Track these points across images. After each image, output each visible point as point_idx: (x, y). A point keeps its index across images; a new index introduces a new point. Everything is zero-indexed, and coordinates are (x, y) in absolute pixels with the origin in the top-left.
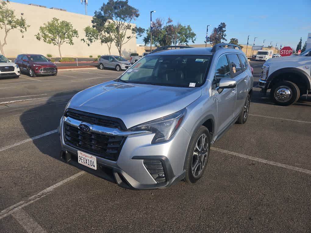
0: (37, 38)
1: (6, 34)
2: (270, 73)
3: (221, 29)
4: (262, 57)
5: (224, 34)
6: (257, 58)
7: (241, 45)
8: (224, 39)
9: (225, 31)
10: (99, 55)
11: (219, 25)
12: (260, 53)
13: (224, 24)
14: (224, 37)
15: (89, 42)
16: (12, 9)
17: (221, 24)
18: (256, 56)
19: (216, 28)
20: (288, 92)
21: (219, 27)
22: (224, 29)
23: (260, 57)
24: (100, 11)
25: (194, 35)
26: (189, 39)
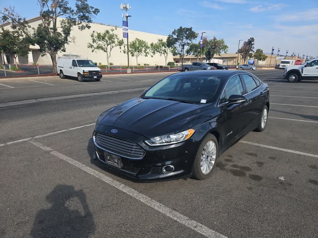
0: (124, 52)
1: (111, 50)
2: (287, 71)
3: (250, 43)
4: (285, 66)
5: (252, 46)
6: (281, 67)
7: (266, 55)
8: (252, 50)
9: (254, 44)
10: (145, 63)
11: (249, 40)
12: (283, 62)
13: (253, 38)
14: (252, 49)
15: (153, 54)
16: (117, 34)
17: (251, 38)
18: (279, 65)
19: (246, 42)
20: (294, 78)
22: (253, 43)
23: (283, 66)
24: (172, 34)
25: (226, 47)
26: (223, 51)
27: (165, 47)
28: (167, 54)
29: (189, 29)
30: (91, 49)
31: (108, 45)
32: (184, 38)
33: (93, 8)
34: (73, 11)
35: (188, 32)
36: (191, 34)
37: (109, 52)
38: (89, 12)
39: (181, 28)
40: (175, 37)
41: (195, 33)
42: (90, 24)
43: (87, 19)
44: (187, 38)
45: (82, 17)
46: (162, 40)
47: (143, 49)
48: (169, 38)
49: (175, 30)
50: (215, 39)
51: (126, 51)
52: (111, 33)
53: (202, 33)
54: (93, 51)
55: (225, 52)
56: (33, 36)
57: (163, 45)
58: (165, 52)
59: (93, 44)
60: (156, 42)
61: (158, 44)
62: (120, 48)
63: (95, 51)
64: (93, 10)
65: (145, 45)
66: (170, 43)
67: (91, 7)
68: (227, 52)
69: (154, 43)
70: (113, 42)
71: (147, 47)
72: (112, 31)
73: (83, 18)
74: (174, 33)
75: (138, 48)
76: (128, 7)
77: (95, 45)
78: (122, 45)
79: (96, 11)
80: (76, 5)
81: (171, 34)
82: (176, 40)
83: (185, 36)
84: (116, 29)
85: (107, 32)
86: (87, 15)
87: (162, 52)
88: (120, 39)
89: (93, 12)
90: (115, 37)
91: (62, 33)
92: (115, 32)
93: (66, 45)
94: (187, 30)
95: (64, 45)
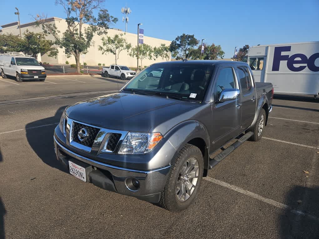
0: (130, 55)
1: (119, 53)
3: (245, 49)
11: (244, 47)
13: (248, 46)
15: (156, 57)
16: (125, 39)
17: (246, 45)
19: (241, 49)
21: (244, 48)
22: (248, 50)
25: (222, 53)
26: (219, 56)
27: (167, 51)
28: (168, 57)
29: (191, 36)
30: (101, 52)
31: (117, 48)
32: (187, 44)
33: (113, 17)
34: (95, 19)
35: (190, 39)
36: (193, 41)
37: (117, 55)
38: (108, 20)
39: (184, 35)
40: (178, 42)
41: (196, 40)
42: (108, 31)
43: (105, 26)
44: (189, 44)
45: (101, 24)
46: (164, 45)
47: (148, 53)
48: (172, 43)
49: (178, 36)
50: (213, 45)
51: (132, 53)
52: (120, 37)
53: (202, 40)
54: (103, 53)
55: (221, 58)
56: (62, 40)
57: (166, 49)
58: (167, 55)
59: (103, 47)
60: (158, 46)
61: (160, 48)
62: (128, 51)
63: (104, 54)
64: (113, 19)
65: (149, 49)
66: (173, 48)
67: (111, 17)
68: (223, 58)
69: (157, 47)
70: (122, 46)
71: (151, 51)
72: (121, 35)
73: (103, 25)
74: (177, 39)
75: (143, 51)
76: (129, 11)
77: (105, 48)
78: (130, 48)
79: (115, 20)
80: (98, 15)
81: (175, 40)
82: (179, 46)
83: (187, 43)
84: (125, 34)
85: (117, 36)
86: (106, 22)
87: (164, 56)
88: (128, 43)
89: (113, 21)
90: (123, 41)
91: (85, 38)
92: (124, 37)
93: (88, 48)
94: (190, 37)
95: (87, 48)
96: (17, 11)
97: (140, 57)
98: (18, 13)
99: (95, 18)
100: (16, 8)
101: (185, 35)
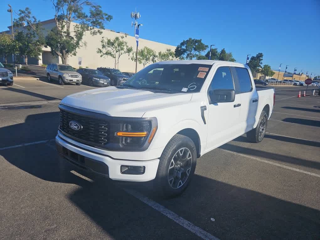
27: (173, 57)
29: (198, 40)
30: (99, 55)
31: (117, 52)
32: (193, 49)
33: (106, 14)
35: (197, 44)
36: (200, 46)
37: (117, 58)
38: (102, 18)
40: (184, 47)
41: (204, 45)
43: (99, 25)
44: (195, 50)
46: (170, 50)
47: (151, 58)
48: (178, 48)
49: (184, 41)
51: (135, 58)
52: (121, 40)
53: (211, 45)
54: (101, 56)
57: (171, 54)
60: (164, 51)
61: (166, 54)
62: (129, 55)
63: (103, 56)
64: (107, 16)
65: (153, 54)
69: (162, 52)
70: (122, 49)
71: (155, 56)
72: (122, 38)
73: (96, 24)
74: (182, 44)
75: (146, 56)
76: (138, 15)
77: (104, 51)
78: (131, 52)
79: (110, 18)
80: (90, 11)
81: (180, 45)
82: (185, 51)
83: (193, 47)
84: (126, 36)
85: (117, 39)
86: (100, 21)
88: (130, 47)
89: (107, 19)
90: (124, 44)
91: (74, 37)
92: (125, 40)
93: (77, 49)
94: (196, 41)
95: (75, 49)
96: (9, 8)
97: (142, 62)
98: (10, 11)
99: (87, 15)
100: (9, 5)
101: (191, 39)
